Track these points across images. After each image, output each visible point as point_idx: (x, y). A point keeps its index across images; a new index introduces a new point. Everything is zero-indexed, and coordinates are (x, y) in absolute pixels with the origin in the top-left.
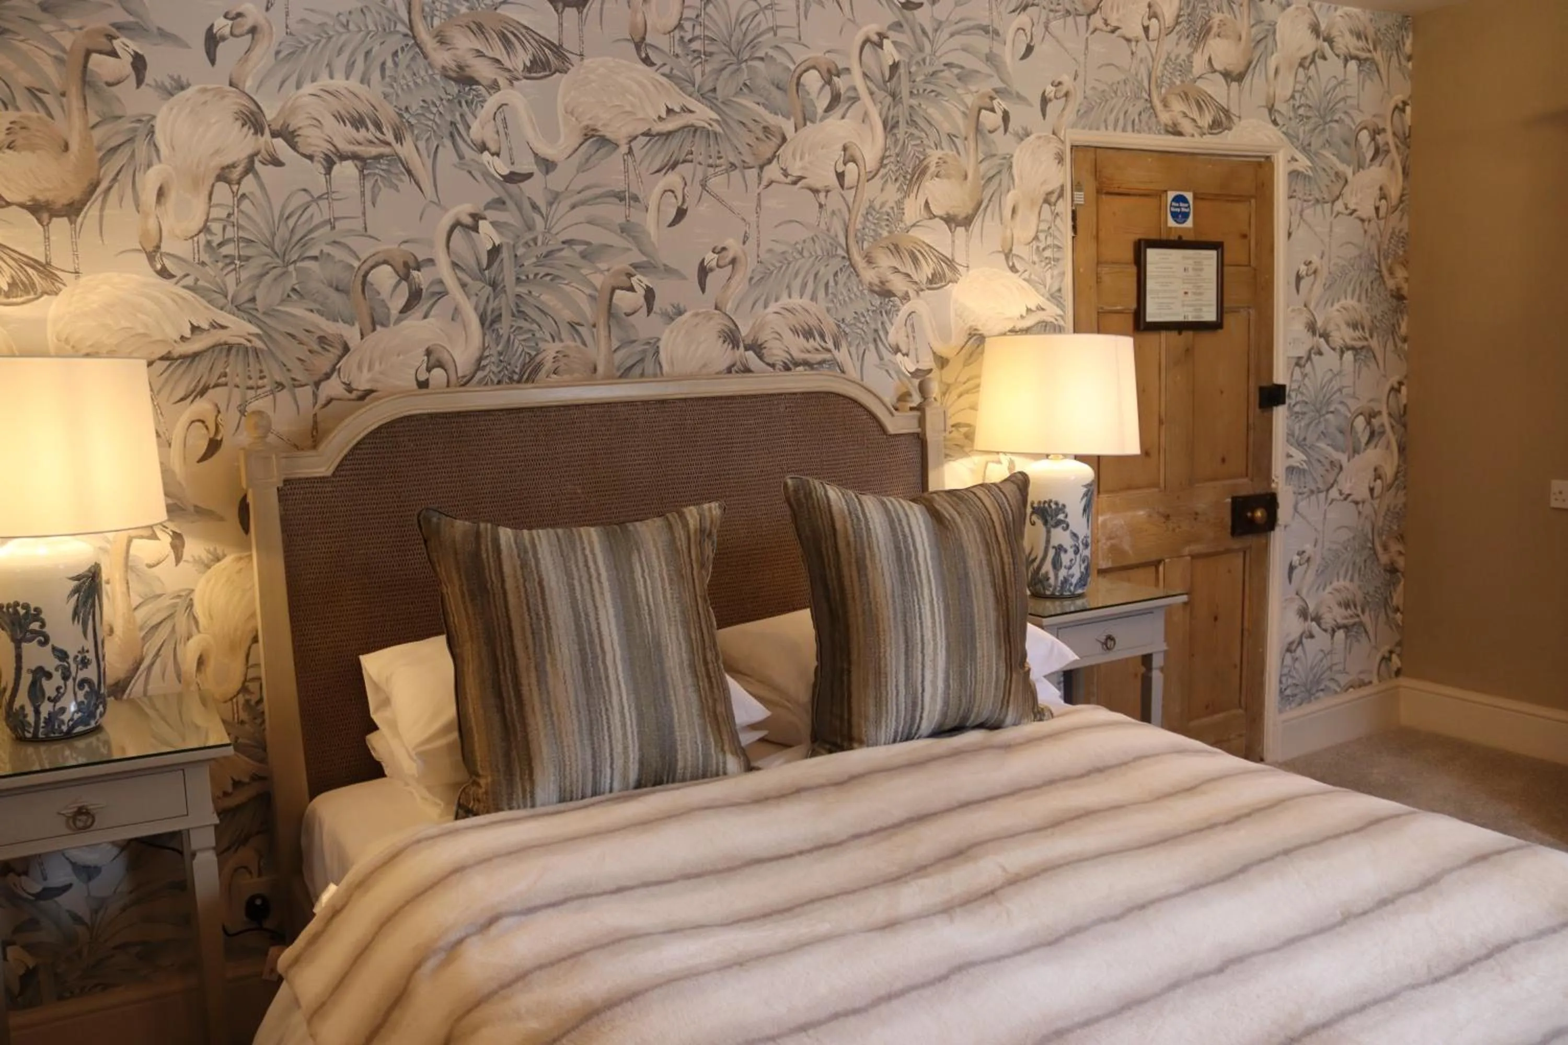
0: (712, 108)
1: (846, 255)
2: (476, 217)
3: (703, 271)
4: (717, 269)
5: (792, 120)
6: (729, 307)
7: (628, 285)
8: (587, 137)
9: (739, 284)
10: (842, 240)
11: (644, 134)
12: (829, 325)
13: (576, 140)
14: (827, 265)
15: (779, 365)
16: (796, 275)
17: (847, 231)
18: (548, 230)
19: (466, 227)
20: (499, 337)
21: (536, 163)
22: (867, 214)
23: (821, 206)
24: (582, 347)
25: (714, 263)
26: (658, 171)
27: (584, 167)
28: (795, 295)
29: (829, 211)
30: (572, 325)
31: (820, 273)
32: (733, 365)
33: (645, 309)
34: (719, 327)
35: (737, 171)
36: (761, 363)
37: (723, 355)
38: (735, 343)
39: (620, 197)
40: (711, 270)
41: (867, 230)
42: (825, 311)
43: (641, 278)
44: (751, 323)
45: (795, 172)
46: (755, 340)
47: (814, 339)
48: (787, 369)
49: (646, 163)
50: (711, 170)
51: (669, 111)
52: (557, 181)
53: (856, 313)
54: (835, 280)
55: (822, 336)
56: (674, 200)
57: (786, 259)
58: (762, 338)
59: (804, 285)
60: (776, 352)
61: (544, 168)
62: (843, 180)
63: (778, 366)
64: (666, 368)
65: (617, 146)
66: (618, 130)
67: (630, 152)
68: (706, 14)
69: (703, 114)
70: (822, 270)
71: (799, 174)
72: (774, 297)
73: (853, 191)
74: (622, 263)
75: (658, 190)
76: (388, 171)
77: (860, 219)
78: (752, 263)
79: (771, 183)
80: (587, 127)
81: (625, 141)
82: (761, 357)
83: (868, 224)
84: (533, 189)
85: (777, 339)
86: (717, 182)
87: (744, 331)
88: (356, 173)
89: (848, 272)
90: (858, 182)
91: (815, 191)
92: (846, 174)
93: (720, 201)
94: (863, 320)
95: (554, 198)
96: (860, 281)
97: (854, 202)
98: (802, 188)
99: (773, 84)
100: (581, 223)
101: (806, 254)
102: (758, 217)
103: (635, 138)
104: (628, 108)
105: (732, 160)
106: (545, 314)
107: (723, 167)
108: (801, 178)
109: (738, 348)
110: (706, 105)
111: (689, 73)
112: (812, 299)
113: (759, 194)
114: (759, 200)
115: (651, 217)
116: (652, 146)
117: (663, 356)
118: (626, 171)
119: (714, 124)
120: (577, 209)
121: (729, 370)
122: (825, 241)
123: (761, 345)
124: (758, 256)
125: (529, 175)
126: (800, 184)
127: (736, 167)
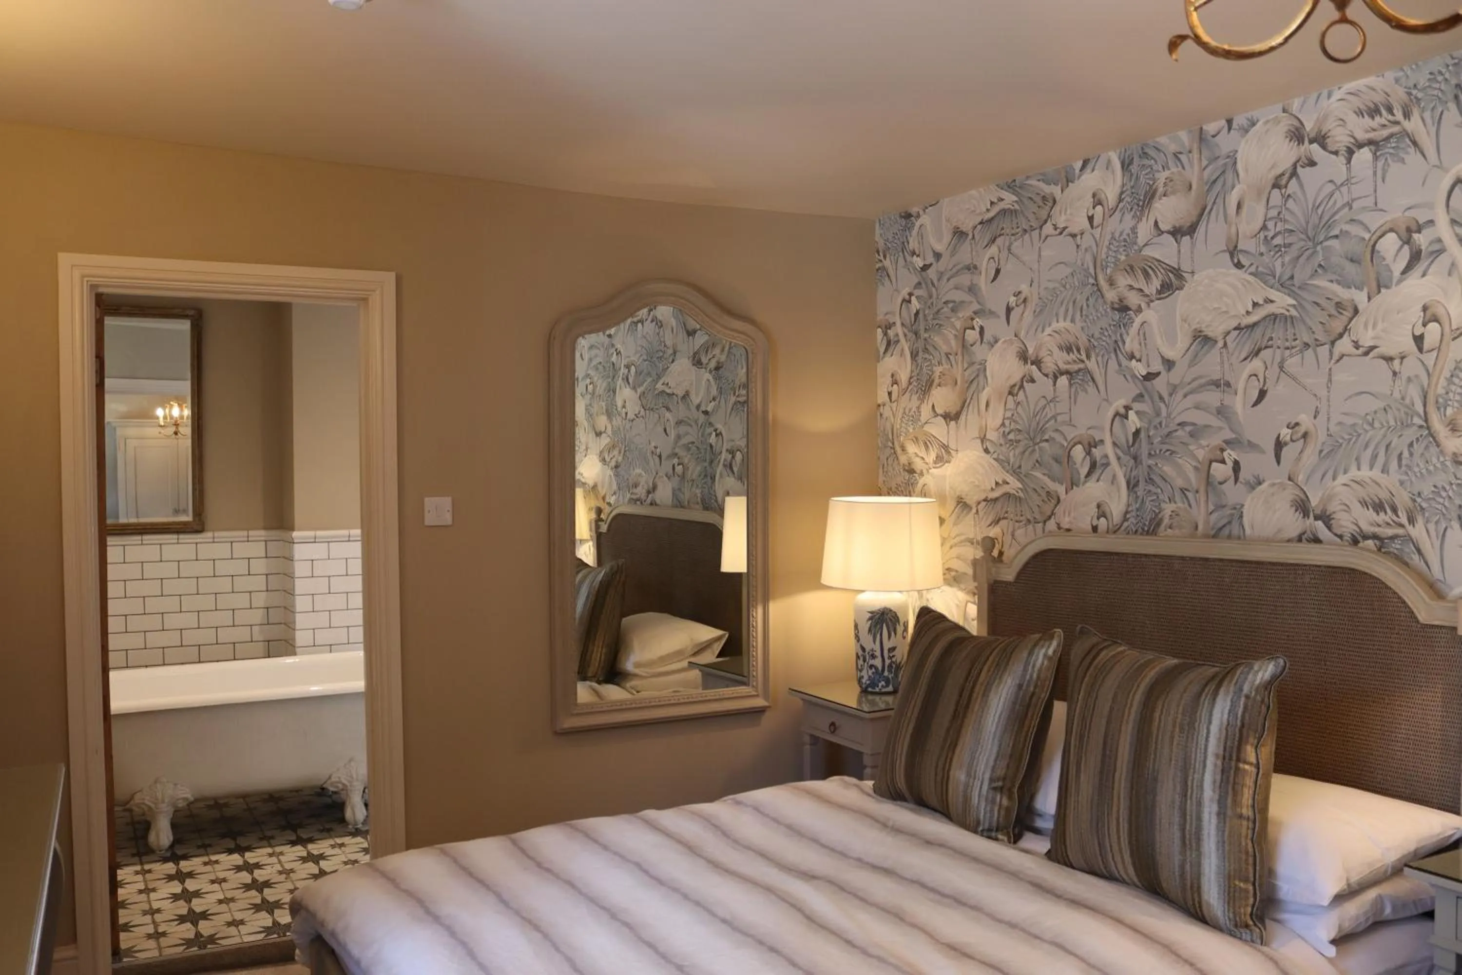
0: (1289, 295)
1: (1424, 424)
2: (1127, 408)
3: (1279, 445)
4: (1291, 443)
5: (1366, 290)
6: (1301, 478)
7: (1220, 458)
8: (1195, 338)
9: (1310, 457)
10: (1420, 408)
11: (1235, 329)
12: (1403, 499)
13: (1188, 340)
14: (1401, 436)
15: (1347, 537)
16: (1366, 446)
17: (1425, 397)
18: (1169, 415)
19: (1121, 416)
20: (1137, 497)
21: (1163, 363)
22: (1452, 376)
23: (1395, 374)
24: (1188, 508)
25: (1288, 438)
26: (1245, 359)
27: (1192, 363)
28: (1365, 466)
29: (1404, 378)
30: (1183, 491)
31: (1393, 445)
32: (1304, 533)
33: (1233, 478)
34: (1291, 497)
35: (1310, 350)
36: (1330, 534)
37: (1294, 524)
38: (1306, 514)
39: (1216, 384)
40: (1286, 444)
41: (1451, 395)
42: (1398, 484)
43: (1232, 453)
44: (1320, 495)
45: (1367, 342)
46: (1324, 511)
47: (1386, 513)
48: (1355, 542)
49: (1236, 354)
50: (1287, 352)
51: (1255, 305)
52: (1175, 376)
53: (1435, 486)
54: (1409, 450)
55: (1395, 510)
56: (1256, 383)
57: (1356, 432)
58: (1331, 509)
59: (1375, 457)
60: (1345, 523)
61: (1167, 367)
62: (1422, 343)
63: (1345, 538)
64: (1248, 531)
65: (1216, 342)
66: (1216, 330)
67: (1225, 345)
68: (1287, 209)
69: (1282, 302)
70: (1395, 441)
71: (1372, 344)
72: (1343, 467)
73: (1435, 353)
74: (1217, 440)
75: (1245, 375)
76: (1082, 380)
77: (1442, 382)
78: (1322, 437)
79: (1342, 357)
80: (1196, 329)
81: (1222, 337)
82: (1329, 528)
83: (1453, 388)
84: (1159, 384)
85: (1345, 511)
86: (1293, 363)
87: (1314, 501)
88: (1067, 382)
89: (1425, 443)
90: (1441, 341)
91: (1389, 359)
92: (1426, 335)
93: (1294, 379)
94: (1444, 494)
95: (1173, 389)
96: (1442, 452)
97: (1435, 364)
98: (1374, 358)
99: (1347, 258)
100: (1189, 409)
101: (1377, 425)
102: (1329, 392)
103: (1228, 333)
104: (1224, 309)
105: (1306, 339)
106: (1166, 481)
107: (1298, 348)
108: (1373, 348)
109: (1308, 517)
110: (1285, 293)
111: (1271, 265)
112: (1382, 472)
113: (1330, 369)
114: (1330, 375)
115: (1239, 398)
116: (1242, 337)
117: (1246, 521)
118: (1222, 363)
119: (1291, 309)
120: (1188, 397)
121: (1300, 539)
122: (1399, 410)
123: (1330, 515)
124: (1328, 430)
125: (1158, 374)
126: (1371, 355)
127: (1309, 346)
